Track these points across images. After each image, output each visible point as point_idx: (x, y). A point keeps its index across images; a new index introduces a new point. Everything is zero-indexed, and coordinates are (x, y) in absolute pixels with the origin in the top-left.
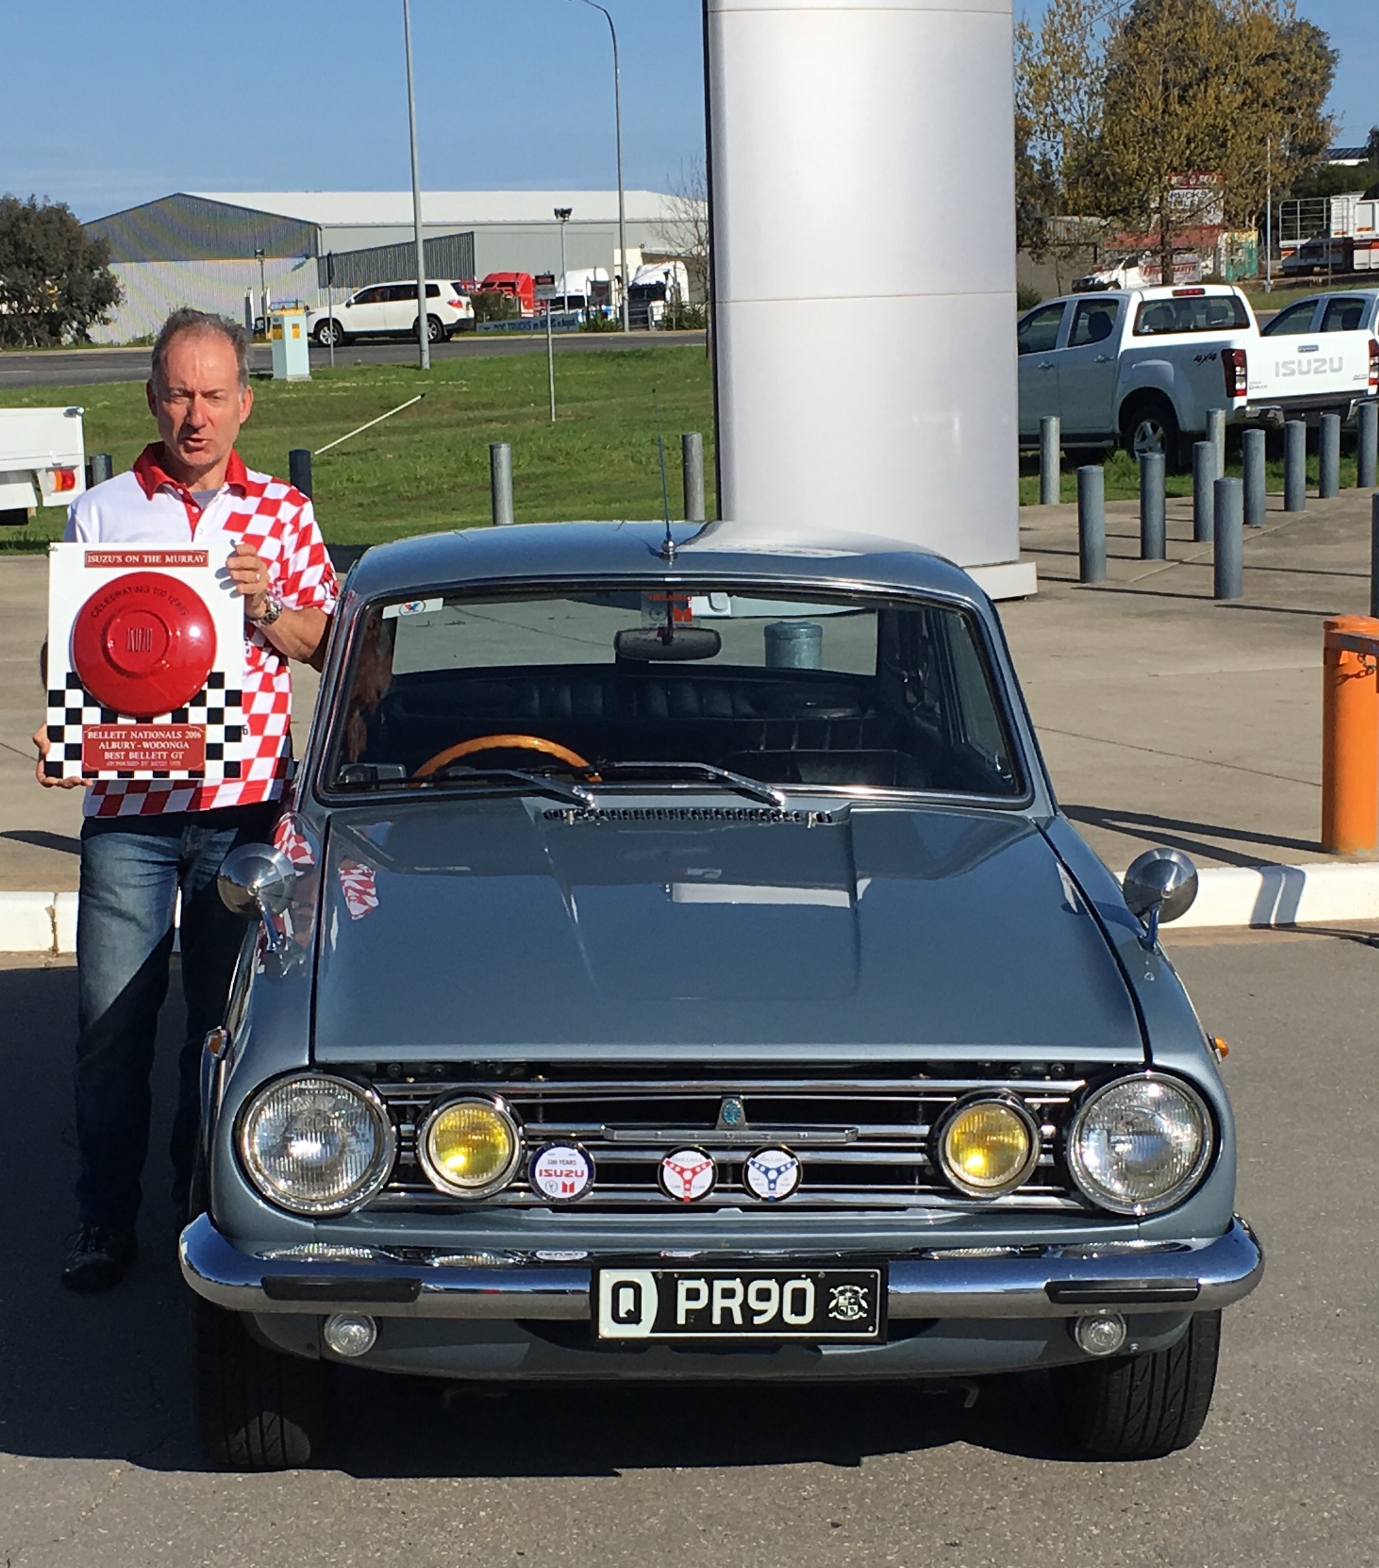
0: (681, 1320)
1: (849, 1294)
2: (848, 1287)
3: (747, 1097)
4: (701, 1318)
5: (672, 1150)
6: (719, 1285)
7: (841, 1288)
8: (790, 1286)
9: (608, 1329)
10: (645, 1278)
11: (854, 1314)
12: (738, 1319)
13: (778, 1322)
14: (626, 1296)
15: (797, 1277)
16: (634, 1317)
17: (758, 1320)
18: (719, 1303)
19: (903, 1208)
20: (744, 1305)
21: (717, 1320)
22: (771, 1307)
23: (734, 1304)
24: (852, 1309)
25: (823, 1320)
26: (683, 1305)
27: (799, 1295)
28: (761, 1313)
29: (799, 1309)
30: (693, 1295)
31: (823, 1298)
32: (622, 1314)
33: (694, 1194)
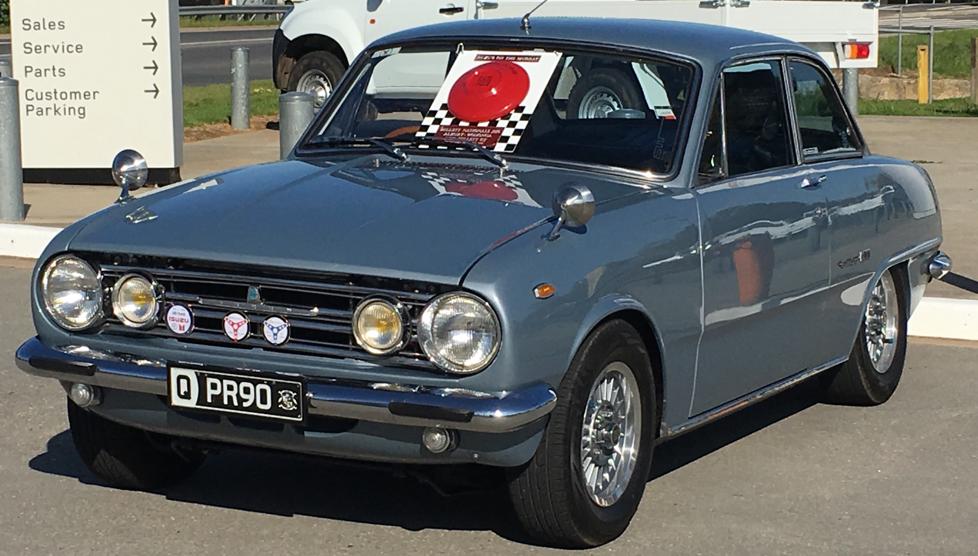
0: (209, 400)
1: (287, 395)
2: (287, 391)
3: (263, 286)
4: (218, 399)
5: (228, 312)
6: (226, 382)
7: (283, 391)
8: (259, 387)
9: (176, 401)
10: (191, 374)
11: (290, 407)
12: (236, 403)
13: (253, 407)
14: (183, 382)
15: (262, 382)
16: (187, 396)
17: (245, 405)
18: (226, 393)
19: (343, 358)
20: (238, 395)
21: (226, 402)
22: (251, 397)
23: (233, 394)
24: (289, 404)
25: (275, 409)
26: (210, 392)
27: (263, 392)
28: (246, 400)
29: (264, 402)
30: (214, 386)
31: (275, 397)
32: (182, 393)
33: (240, 337)
